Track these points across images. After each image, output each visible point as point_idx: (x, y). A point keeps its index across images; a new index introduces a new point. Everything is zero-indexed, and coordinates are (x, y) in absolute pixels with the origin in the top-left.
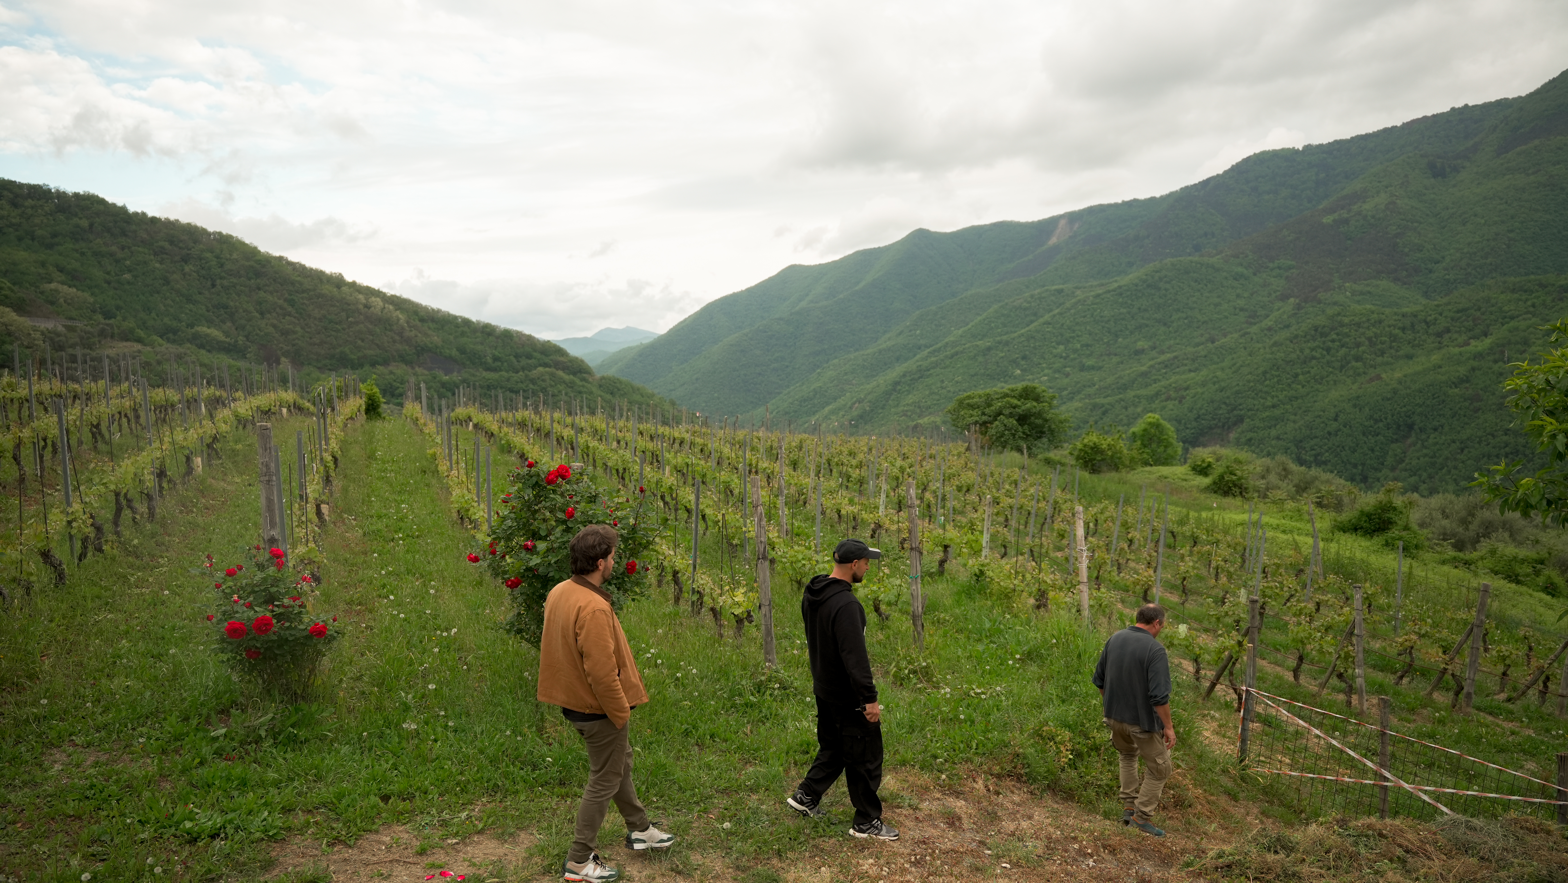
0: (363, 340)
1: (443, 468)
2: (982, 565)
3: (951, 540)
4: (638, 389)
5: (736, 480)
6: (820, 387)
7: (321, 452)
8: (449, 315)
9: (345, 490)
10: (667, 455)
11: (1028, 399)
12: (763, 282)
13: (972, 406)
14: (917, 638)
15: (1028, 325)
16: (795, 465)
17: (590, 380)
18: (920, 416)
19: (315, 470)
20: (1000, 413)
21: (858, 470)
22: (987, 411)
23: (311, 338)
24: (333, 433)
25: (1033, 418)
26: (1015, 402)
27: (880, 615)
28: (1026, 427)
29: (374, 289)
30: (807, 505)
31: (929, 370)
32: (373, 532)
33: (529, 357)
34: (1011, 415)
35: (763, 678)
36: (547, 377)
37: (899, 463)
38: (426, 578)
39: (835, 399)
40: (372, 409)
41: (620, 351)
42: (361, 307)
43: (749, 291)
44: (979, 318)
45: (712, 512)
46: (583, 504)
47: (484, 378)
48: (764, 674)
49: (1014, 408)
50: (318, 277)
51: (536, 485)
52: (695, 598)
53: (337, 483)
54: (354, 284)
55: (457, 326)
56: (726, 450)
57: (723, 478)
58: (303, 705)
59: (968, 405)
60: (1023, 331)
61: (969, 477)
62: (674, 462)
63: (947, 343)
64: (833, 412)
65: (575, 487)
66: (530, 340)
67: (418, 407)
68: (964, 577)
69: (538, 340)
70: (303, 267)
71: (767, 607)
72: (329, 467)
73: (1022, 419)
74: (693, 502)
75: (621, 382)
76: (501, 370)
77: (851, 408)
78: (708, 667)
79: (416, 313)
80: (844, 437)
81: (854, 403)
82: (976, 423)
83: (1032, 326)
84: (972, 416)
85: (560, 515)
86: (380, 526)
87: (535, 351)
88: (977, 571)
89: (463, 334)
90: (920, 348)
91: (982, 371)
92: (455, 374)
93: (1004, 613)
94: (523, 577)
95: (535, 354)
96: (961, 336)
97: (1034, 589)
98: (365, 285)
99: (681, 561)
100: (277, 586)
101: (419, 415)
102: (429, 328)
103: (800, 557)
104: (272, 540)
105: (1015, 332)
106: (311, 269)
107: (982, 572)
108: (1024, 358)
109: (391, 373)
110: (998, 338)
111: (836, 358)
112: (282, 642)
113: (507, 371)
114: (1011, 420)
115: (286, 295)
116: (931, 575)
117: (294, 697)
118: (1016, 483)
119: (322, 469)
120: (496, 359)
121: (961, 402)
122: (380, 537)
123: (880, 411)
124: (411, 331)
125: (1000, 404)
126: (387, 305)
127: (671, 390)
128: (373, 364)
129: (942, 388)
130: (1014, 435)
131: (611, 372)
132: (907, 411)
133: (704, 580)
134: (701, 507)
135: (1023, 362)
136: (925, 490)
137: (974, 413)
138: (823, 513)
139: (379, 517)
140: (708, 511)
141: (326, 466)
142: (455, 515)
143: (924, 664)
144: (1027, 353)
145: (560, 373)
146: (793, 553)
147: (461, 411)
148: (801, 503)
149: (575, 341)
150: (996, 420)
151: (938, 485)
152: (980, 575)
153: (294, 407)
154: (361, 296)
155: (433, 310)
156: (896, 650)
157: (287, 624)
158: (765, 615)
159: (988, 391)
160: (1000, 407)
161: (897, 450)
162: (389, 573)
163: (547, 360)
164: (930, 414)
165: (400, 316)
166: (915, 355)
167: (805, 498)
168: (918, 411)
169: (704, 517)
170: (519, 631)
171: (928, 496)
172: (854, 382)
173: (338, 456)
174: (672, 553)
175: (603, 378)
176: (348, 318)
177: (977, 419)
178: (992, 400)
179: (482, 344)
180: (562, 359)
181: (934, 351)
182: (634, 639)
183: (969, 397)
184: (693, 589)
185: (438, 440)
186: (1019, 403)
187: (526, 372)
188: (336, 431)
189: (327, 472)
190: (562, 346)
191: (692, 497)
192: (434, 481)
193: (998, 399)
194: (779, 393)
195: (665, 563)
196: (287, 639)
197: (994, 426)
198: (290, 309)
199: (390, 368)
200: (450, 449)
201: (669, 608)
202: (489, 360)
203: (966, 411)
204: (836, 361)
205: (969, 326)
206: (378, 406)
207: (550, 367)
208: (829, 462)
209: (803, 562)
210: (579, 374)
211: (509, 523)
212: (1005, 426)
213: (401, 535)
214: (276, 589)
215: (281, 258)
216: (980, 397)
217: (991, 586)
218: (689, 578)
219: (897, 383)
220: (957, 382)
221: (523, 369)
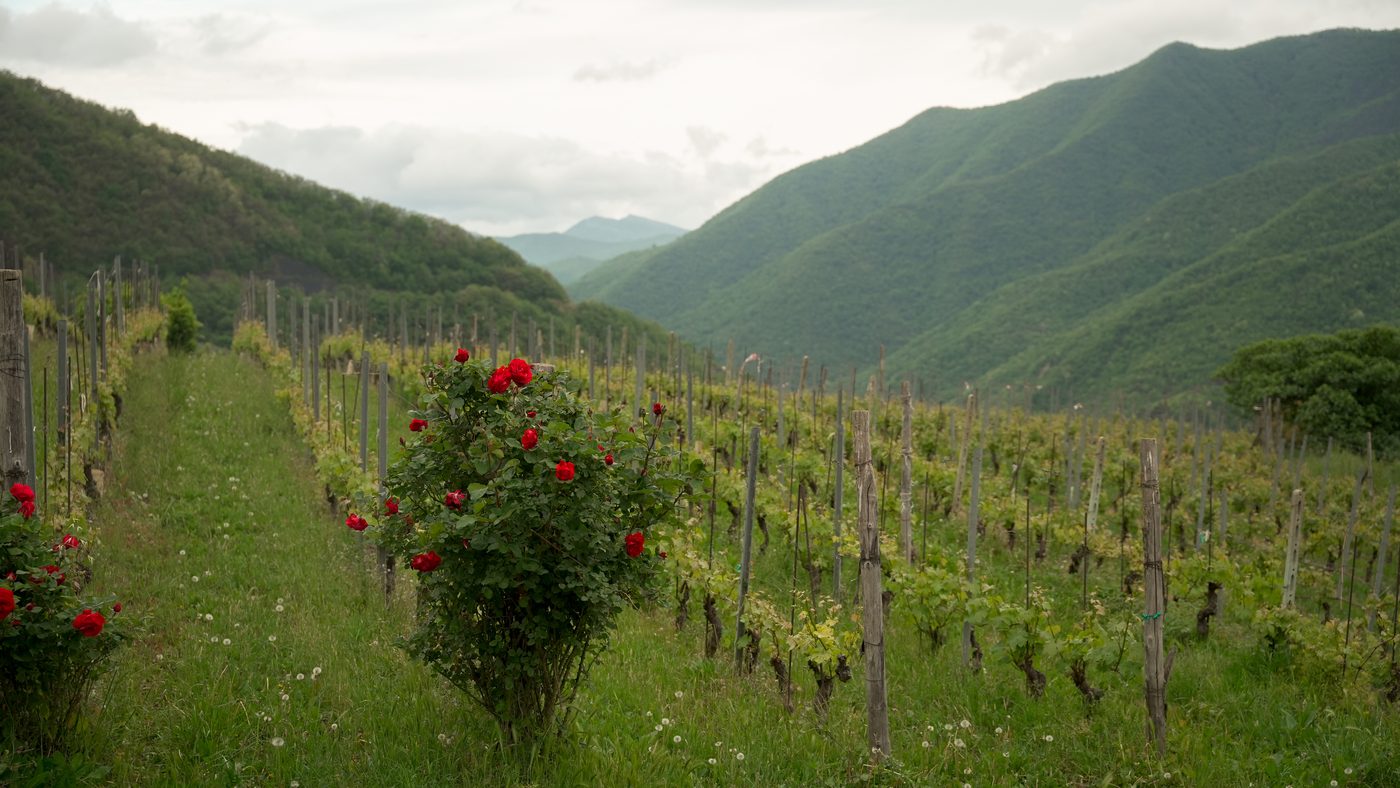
0: (165, 229)
1: (301, 417)
2: (1282, 620)
3: (1222, 573)
4: (646, 328)
5: (822, 464)
6: (980, 334)
7: (94, 379)
8: (316, 187)
9: (133, 451)
10: (698, 422)
11: (1378, 355)
12: (880, 138)
13: (1267, 366)
14: (1155, 731)
15: (1380, 226)
16: (929, 451)
17: (561, 309)
18: (1166, 392)
19: (84, 404)
20: (1321, 380)
21: (1047, 464)
22: (1296, 375)
23: (76, 224)
24: (114, 355)
25: (1385, 392)
26: (1352, 359)
27: (1085, 690)
28: (1372, 407)
29: (187, 140)
30: (951, 514)
31: (1185, 307)
32: (179, 520)
33: (454, 265)
34: (1343, 384)
35: (865, 777)
36: (484, 302)
37: (1126, 455)
38: (268, 592)
39: (1006, 356)
40: (179, 337)
41: (616, 259)
42: (164, 170)
43: (853, 153)
44: (1286, 211)
45: (777, 511)
46: (552, 425)
47: (373, 300)
48: (866, 770)
49: (1350, 371)
50: (92, 114)
51: (471, 394)
52: (744, 643)
53: (120, 439)
54: (153, 129)
55: (330, 207)
56: (806, 418)
57: (798, 460)
58: (58, 758)
59: (1261, 363)
60: (1371, 236)
61: (1260, 486)
62: (710, 434)
63: (1222, 257)
64: (1002, 380)
65: (539, 398)
66: (455, 236)
67: (259, 327)
68: (1246, 644)
69: (470, 236)
70: (67, 98)
71: (876, 649)
72: (106, 406)
73: (1366, 393)
74: (744, 495)
75: (615, 315)
76: (404, 288)
77: (1036, 373)
78: (765, 757)
79: (259, 183)
80: (1022, 414)
81: (1042, 365)
82: (1275, 396)
83: (1389, 228)
84: (1266, 384)
85: (512, 443)
86: (190, 510)
87: (465, 255)
88: (1272, 630)
89: (339, 222)
90: (1169, 265)
91: (1289, 311)
92: (323, 292)
93: (1324, 705)
94: (444, 552)
95: (466, 261)
96: (1250, 244)
97: (1382, 663)
98: (173, 130)
99: (719, 579)
100: (22, 547)
101: (261, 341)
102: (281, 210)
103: (938, 587)
104: (15, 473)
105: (1355, 238)
106: (81, 103)
107: (1280, 632)
108: (1372, 287)
109: (213, 288)
110: (1322, 250)
111: (1010, 280)
112: (27, 641)
113: (414, 290)
114: (1343, 393)
115: (37, 147)
116: (1183, 638)
117: (43, 747)
118: (1350, 502)
119: (95, 407)
120: (395, 268)
121: (1246, 359)
122: (191, 529)
123: (1091, 380)
124: (249, 214)
125: (1322, 363)
126: (208, 169)
127: (706, 332)
128: (182, 273)
129: (1211, 340)
130: (1348, 423)
131: (599, 297)
132: (1142, 382)
133: (761, 610)
134: (758, 502)
135: (1369, 296)
136: (1174, 502)
137: (1272, 378)
138: (981, 529)
139: (191, 498)
140: (771, 510)
141: (102, 405)
142: (320, 495)
143: (1167, 775)
144: (1378, 278)
145: (509, 296)
146: (925, 580)
147: (333, 342)
148: (941, 509)
149: (536, 239)
150: (1314, 393)
151: (1199, 495)
152: (1277, 639)
153: (48, 325)
154: (165, 153)
155: (289, 178)
156: (1114, 749)
157: (37, 610)
158: (872, 663)
159: (1299, 338)
160: (1322, 368)
161: (1123, 437)
162: (206, 584)
163: (485, 272)
164: (1186, 388)
165: (232, 188)
166: (1159, 279)
167: (949, 502)
168: (1163, 382)
169: (761, 521)
170: (432, 656)
171: (1180, 512)
172: (1043, 325)
173: (121, 394)
174: (705, 565)
175: (583, 307)
176: (141, 189)
177: (1277, 389)
178: (1307, 355)
179: (371, 240)
180: (511, 270)
181: (1197, 271)
182: (632, 708)
183: (1262, 349)
184: (742, 625)
185: (295, 375)
186: (1360, 362)
187: (448, 293)
188: (121, 353)
189: (104, 415)
190: (514, 247)
191: (742, 486)
192: (285, 444)
193: (1317, 353)
194: (903, 343)
195: (692, 583)
196: (35, 638)
197: (1309, 403)
198: (42, 171)
199: (211, 279)
200: (316, 387)
201: (698, 660)
202: (383, 269)
203: (1255, 375)
204: (1009, 286)
205: (1266, 226)
206: (190, 335)
207: (490, 284)
208: (993, 448)
209: (943, 597)
210: (540, 299)
211: (422, 458)
212: (1332, 404)
213: (227, 525)
214: (20, 551)
215: (30, 82)
216: (1283, 349)
217: (1298, 659)
218: (733, 608)
219: (1123, 330)
220: (1239, 331)
221: (443, 287)
